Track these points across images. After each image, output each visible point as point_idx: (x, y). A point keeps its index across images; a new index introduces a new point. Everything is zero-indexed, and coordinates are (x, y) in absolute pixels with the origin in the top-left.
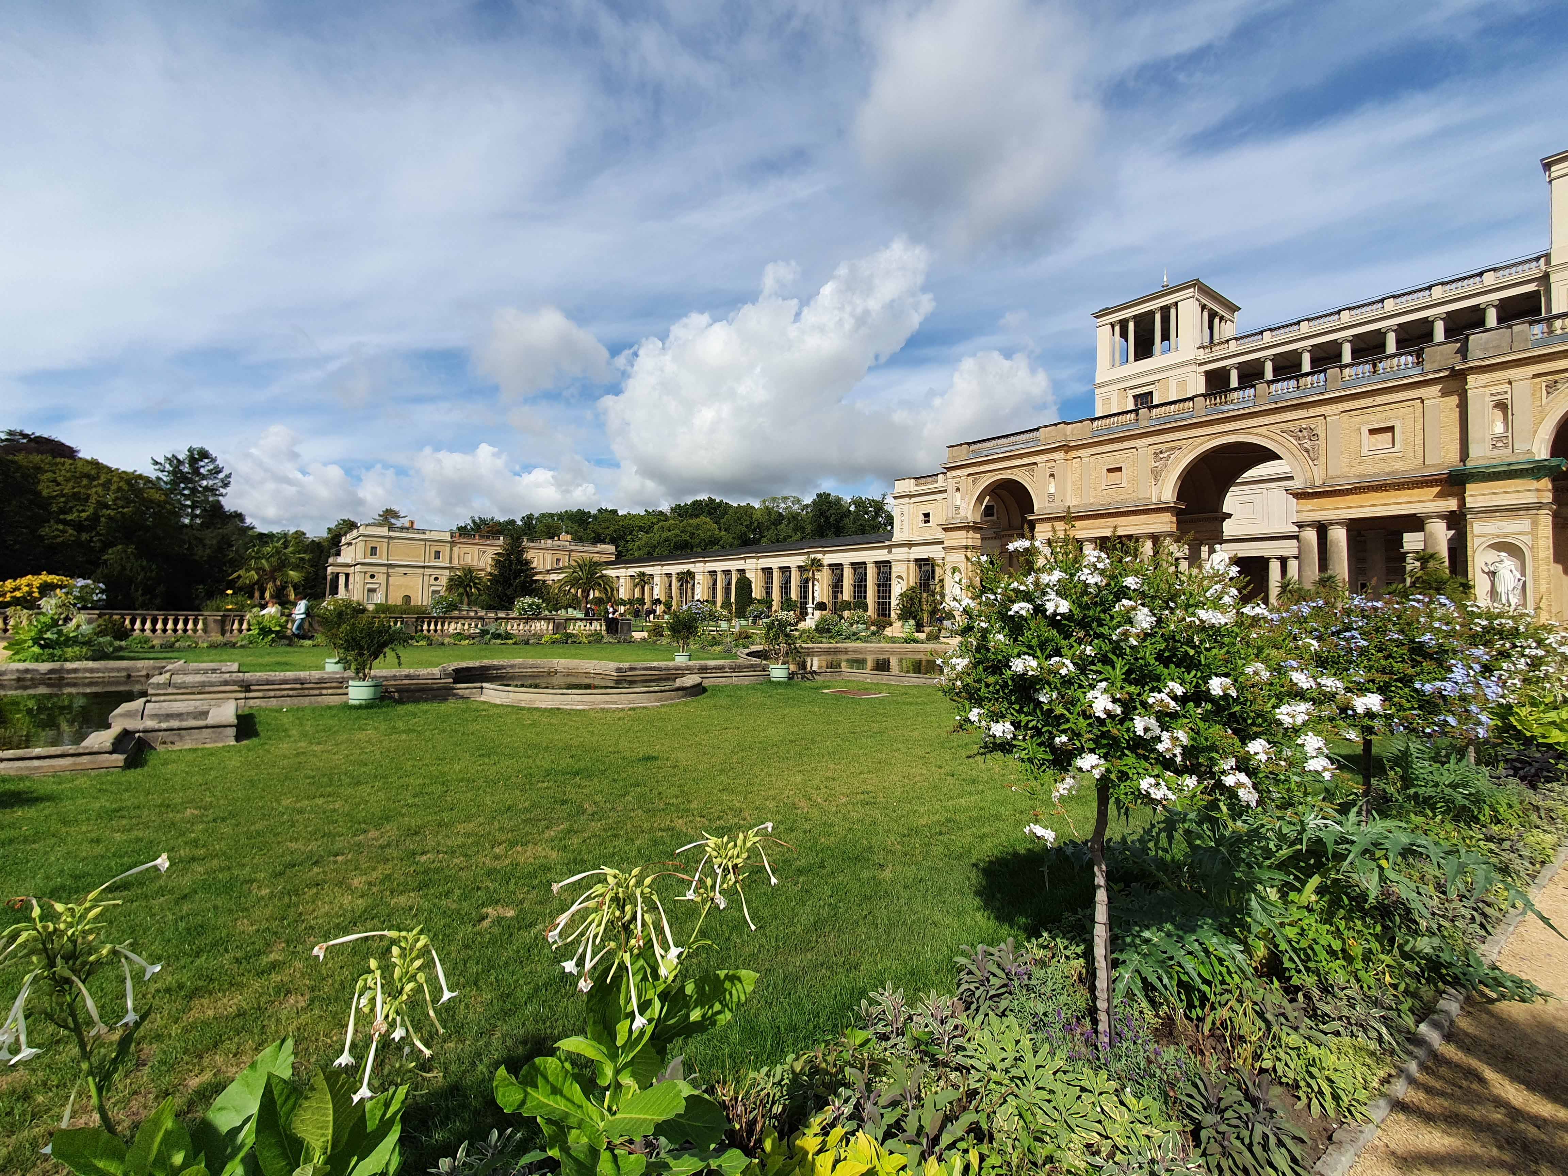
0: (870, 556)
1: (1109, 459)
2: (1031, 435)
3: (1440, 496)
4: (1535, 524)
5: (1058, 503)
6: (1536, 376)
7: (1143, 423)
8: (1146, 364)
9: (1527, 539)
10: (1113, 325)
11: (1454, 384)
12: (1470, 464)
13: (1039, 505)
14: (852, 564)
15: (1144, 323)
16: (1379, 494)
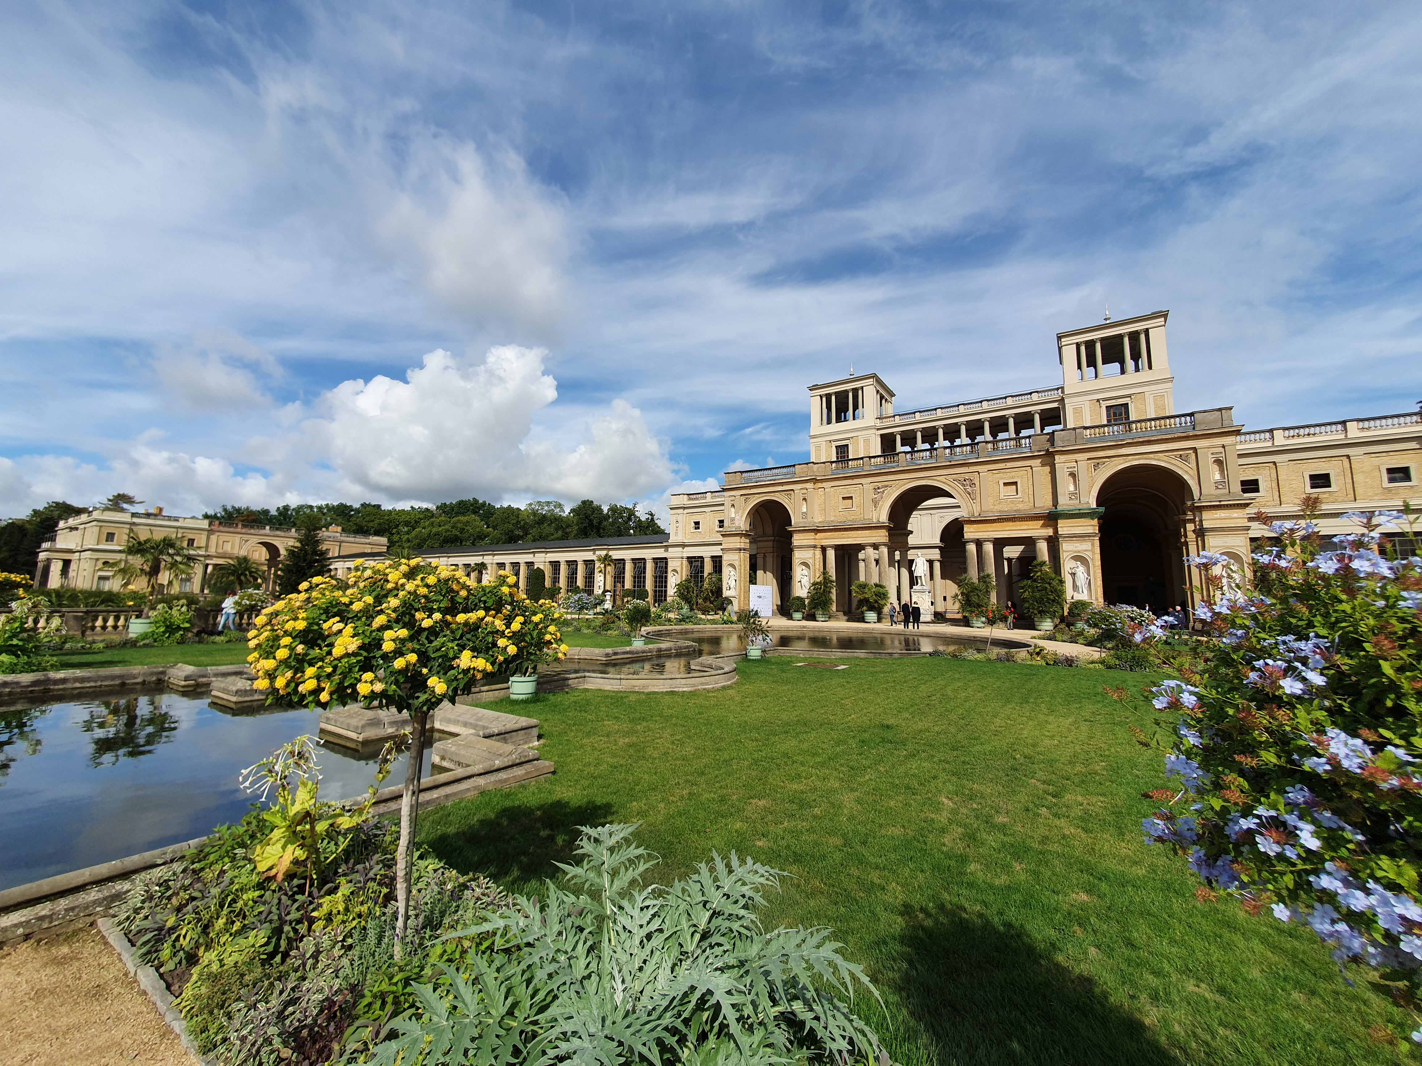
0: (649, 554)
1: (845, 491)
2: (789, 469)
3: (1044, 526)
4: (1093, 545)
5: (809, 519)
6: (1089, 459)
7: (867, 468)
8: (842, 426)
9: (1089, 553)
10: (821, 397)
11: (1048, 460)
12: (1059, 508)
13: (795, 520)
14: (633, 559)
15: (842, 398)
16: (1011, 524)
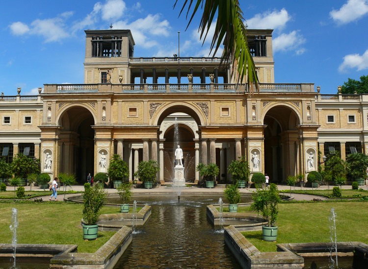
1: (130, 104)
3: (240, 133)
4: (261, 144)
5: (107, 121)
6: (261, 100)
7: (146, 91)
11: (243, 98)
12: (248, 124)
13: (97, 122)
